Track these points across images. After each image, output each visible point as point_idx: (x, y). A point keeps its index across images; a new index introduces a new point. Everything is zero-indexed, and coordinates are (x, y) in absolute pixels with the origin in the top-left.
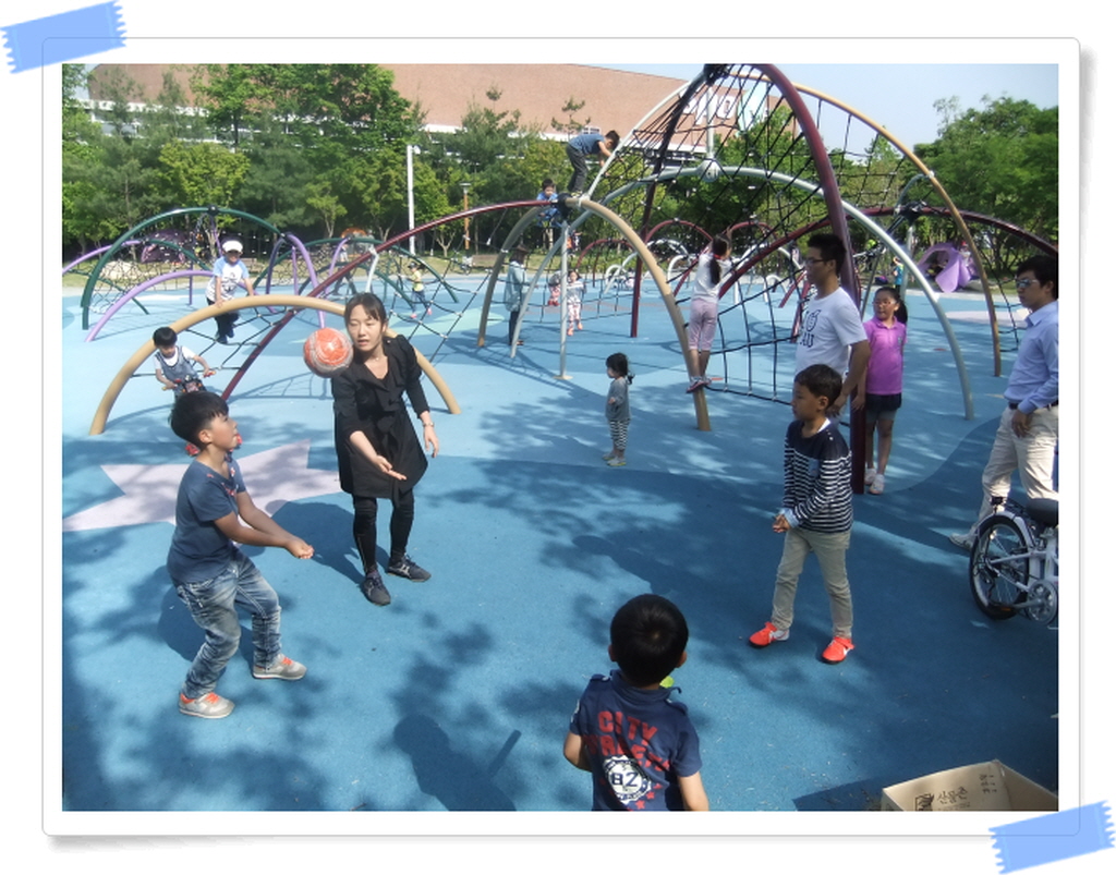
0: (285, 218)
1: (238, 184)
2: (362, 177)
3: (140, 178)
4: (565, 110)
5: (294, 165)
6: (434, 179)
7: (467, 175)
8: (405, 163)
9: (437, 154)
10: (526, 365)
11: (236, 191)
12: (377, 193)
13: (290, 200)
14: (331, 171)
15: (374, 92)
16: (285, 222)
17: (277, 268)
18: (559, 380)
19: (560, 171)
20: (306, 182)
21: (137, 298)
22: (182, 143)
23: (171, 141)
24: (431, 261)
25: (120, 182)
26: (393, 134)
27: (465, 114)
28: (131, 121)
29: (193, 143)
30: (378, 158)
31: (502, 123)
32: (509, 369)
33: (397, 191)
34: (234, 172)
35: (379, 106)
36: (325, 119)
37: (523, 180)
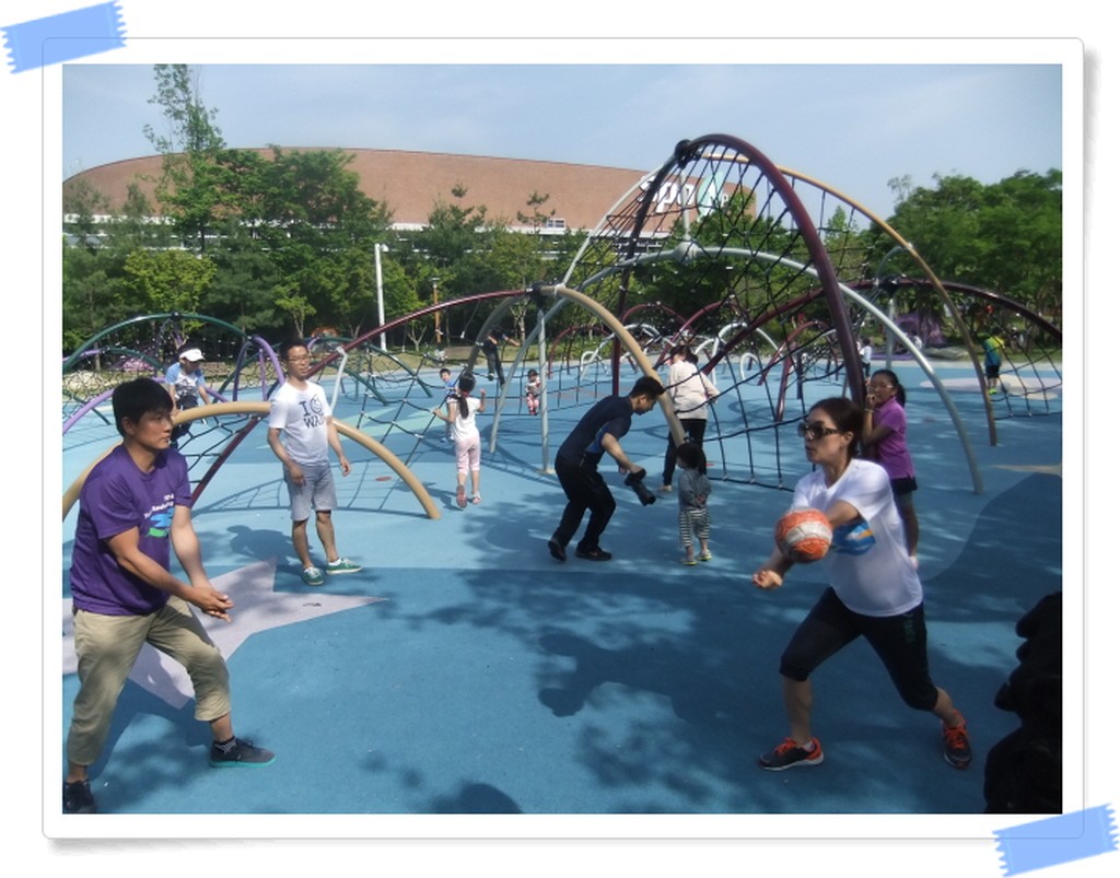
0: (254, 320)
1: (205, 288)
2: (330, 277)
3: (106, 288)
4: (529, 203)
5: (262, 268)
6: (403, 275)
7: (436, 270)
8: (373, 261)
9: (405, 251)
10: (508, 460)
11: (203, 296)
12: (346, 291)
13: (259, 302)
14: (299, 273)
15: (340, 193)
16: (254, 324)
17: (245, 371)
18: (542, 475)
19: (528, 263)
20: (275, 284)
21: (97, 408)
22: (148, 251)
23: (137, 250)
24: (404, 357)
25: (85, 292)
26: (360, 233)
27: (431, 211)
28: (96, 232)
29: (159, 251)
30: (347, 257)
31: (468, 218)
32: (489, 466)
33: (367, 288)
34: (200, 277)
35: (345, 207)
36: (292, 222)
37: (491, 272)
